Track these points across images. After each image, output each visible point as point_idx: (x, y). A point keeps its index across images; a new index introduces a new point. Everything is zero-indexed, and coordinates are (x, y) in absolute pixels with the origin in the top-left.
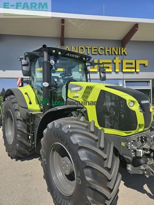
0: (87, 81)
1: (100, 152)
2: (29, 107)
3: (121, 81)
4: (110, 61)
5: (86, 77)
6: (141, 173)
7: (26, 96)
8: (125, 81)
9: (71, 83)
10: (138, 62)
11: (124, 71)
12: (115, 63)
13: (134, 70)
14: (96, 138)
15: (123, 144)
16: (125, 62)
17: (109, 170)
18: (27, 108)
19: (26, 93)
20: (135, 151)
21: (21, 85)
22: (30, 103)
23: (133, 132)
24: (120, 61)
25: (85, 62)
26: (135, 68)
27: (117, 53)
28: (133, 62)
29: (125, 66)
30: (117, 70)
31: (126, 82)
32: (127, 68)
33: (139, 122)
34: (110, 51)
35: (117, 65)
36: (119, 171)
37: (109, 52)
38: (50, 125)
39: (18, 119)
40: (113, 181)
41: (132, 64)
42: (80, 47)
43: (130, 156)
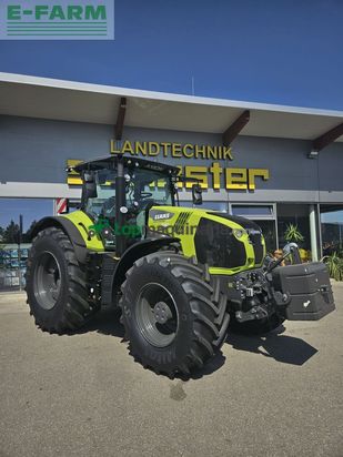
0: (174, 205)
1: (206, 285)
2: (88, 244)
3: (224, 205)
4: (205, 170)
5: (173, 197)
6: (252, 317)
7: (80, 228)
8: (230, 205)
9: (154, 207)
10: (253, 173)
11: (229, 186)
12: (213, 174)
13: (245, 187)
14: (201, 271)
15: (230, 285)
16: (229, 171)
17: (216, 304)
18: (85, 246)
19: (80, 224)
20: (245, 291)
21: (64, 210)
22: (89, 239)
23: (242, 268)
24: (221, 170)
25: (170, 176)
26: (248, 183)
27: (215, 156)
28: (244, 171)
29: (229, 178)
30: (217, 186)
31: (233, 206)
32: (233, 183)
33: (248, 256)
34: (204, 151)
35: (217, 177)
36: (226, 311)
37: (201, 154)
38: (138, 263)
39: (71, 264)
40: (221, 317)
41: (241, 175)
42: (150, 144)
43: (239, 299)
